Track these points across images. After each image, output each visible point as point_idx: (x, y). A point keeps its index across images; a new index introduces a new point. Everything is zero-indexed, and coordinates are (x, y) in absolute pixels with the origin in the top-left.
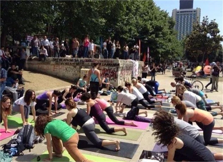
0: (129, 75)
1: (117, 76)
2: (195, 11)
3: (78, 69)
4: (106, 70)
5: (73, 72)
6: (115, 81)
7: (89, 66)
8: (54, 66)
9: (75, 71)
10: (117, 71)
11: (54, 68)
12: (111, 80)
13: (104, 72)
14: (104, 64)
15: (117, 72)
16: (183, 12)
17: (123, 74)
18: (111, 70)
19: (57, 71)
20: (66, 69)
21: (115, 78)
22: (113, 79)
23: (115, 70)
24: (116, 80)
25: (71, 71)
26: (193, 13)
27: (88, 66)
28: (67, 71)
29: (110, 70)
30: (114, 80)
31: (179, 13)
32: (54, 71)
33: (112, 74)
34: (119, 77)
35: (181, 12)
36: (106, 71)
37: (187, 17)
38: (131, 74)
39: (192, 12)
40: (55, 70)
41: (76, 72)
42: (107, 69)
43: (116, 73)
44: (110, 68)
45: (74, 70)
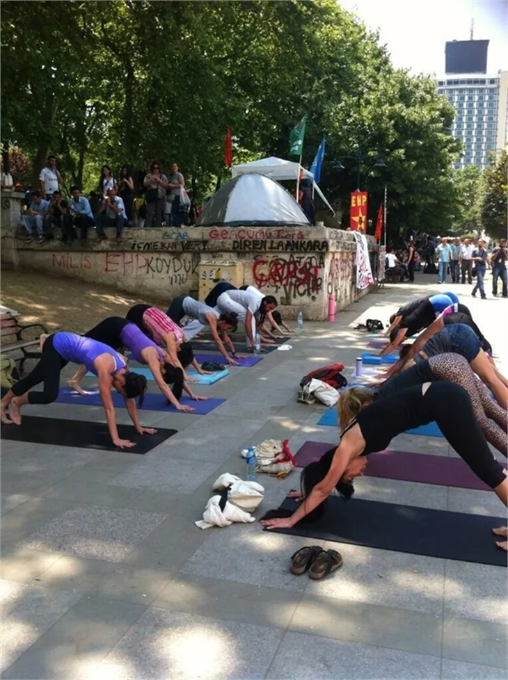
0: (347, 277)
1: (319, 282)
2: (492, 81)
3: (188, 265)
4: (282, 262)
5: (171, 273)
6: (314, 298)
7: (227, 251)
8: (107, 256)
9: (177, 269)
10: (320, 267)
11: (107, 262)
12: (301, 295)
13: (277, 270)
14: (275, 245)
15: (319, 270)
16: (456, 82)
17: (335, 275)
18: (299, 262)
19: (117, 270)
20: (149, 265)
21: (313, 289)
22: (308, 292)
23: (314, 263)
24: (317, 296)
25: (165, 268)
26: (488, 85)
27: (220, 253)
28: (150, 271)
29: (294, 262)
30: (309, 294)
31: (445, 87)
32: (106, 270)
33: (302, 276)
34: (325, 286)
35: (450, 83)
36: (283, 267)
37: (470, 98)
38: (350, 278)
39: (483, 82)
40: (109, 269)
41: (182, 272)
42: (288, 260)
43: (316, 272)
44: (296, 256)
45: (174, 267)
